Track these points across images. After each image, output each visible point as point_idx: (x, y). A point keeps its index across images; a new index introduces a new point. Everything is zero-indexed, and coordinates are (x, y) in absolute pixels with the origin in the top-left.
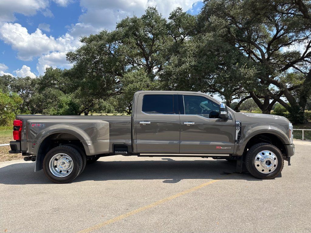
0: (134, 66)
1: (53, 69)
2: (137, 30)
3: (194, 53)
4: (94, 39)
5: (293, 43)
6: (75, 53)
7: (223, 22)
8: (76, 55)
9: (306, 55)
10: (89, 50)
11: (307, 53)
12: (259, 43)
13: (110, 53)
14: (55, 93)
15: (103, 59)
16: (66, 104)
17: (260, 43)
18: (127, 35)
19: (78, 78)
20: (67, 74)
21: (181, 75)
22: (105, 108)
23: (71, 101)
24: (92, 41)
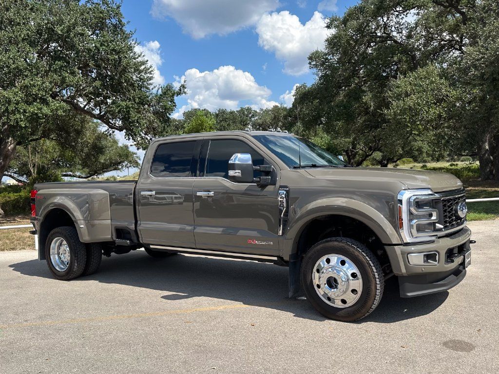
6: (324, 51)
8: (327, 54)
13: (388, 38)
23: (329, 144)
24: (345, 22)
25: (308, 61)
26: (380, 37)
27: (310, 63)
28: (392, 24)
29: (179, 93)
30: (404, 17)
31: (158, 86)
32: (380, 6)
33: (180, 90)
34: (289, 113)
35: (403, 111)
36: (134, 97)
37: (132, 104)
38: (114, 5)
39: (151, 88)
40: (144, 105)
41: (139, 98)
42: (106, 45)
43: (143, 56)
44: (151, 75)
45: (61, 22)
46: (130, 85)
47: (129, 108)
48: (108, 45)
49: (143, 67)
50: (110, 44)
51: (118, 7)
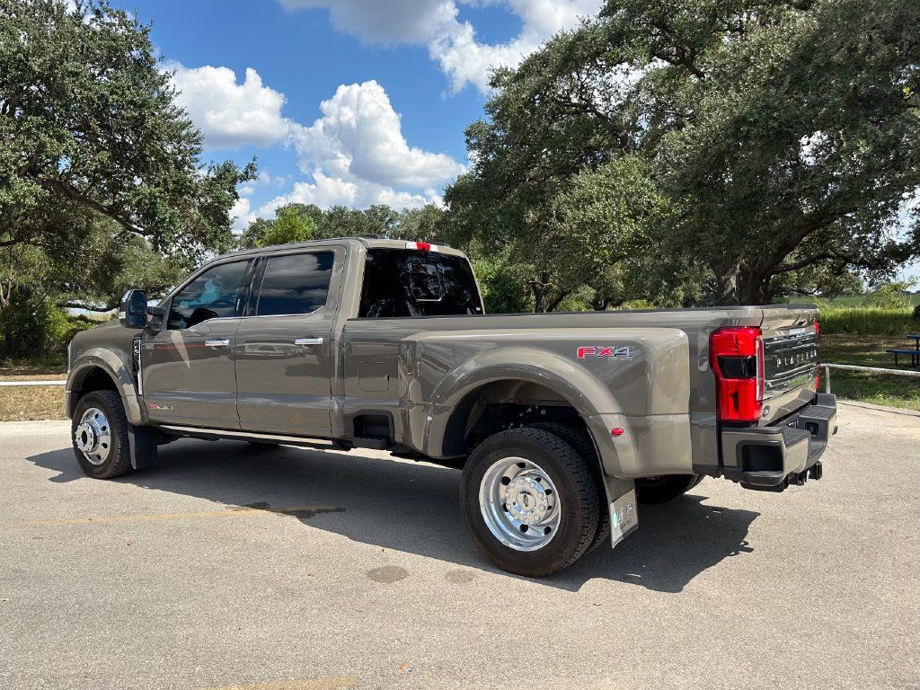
16: (484, 281)
18: (619, 37)
23: (500, 271)
24: (519, 77)
25: (465, 138)
26: (575, 105)
27: (468, 141)
28: (594, 85)
29: (243, 176)
30: (613, 74)
31: (209, 164)
32: (569, 55)
33: (246, 173)
34: (444, 219)
35: (582, 226)
36: (165, 180)
37: (161, 193)
38: (138, 27)
39: (196, 167)
40: (182, 194)
41: (174, 182)
42: (120, 93)
43: (186, 114)
44: (198, 146)
45: (39, 51)
46: (161, 161)
47: (156, 197)
48: (123, 94)
49: (184, 133)
50: (127, 92)
51: (145, 33)
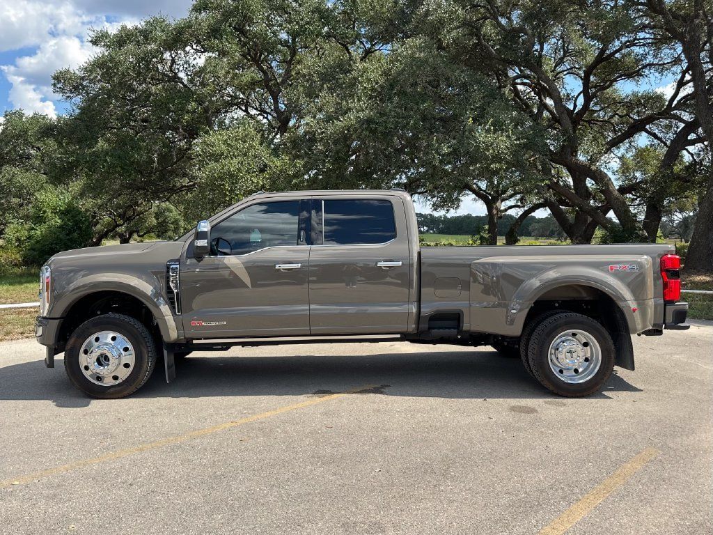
0: (248, 113)
1: (26, 115)
2: (248, 20)
3: (373, 89)
4: (128, 39)
5: (647, 72)
6: (79, 73)
7: (456, 11)
8: (83, 78)
9: (675, 102)
10: (110, 68)
11: (678, 98)
12: (569, 67)
13: (175, 78)
14: (25, 182)
15: (151, 94)
16: (54, 211)
17: (571, 68)
18: (215, 32)
19: (79, 142)
20: (48, 130)
21: (336, 142)
22: (177, 224)
23: (69, 204)
24: (121, 42)
27: (55, 85)
28: (180, 62)
